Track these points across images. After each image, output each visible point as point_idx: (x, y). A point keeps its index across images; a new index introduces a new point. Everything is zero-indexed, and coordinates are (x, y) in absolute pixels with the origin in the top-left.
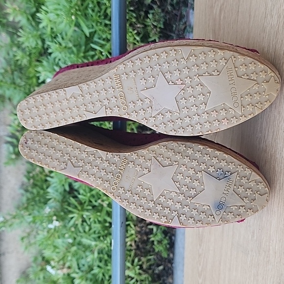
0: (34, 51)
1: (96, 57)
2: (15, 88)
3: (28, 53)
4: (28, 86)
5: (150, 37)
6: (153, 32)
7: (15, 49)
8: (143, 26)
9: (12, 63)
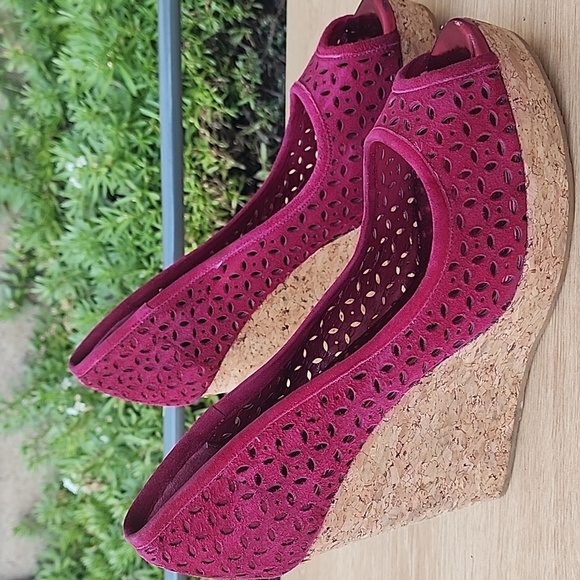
0: (48, 122)
1: (150, 130)
2: (16, 184)
3: (39, 126)
4: (38, 182)
5: (240, 99)
6: (245, 90)
7: (16, 118)
8: (228, 81)
9: (12, 142)
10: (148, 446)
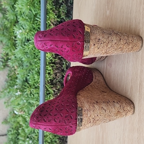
0: (13, 21)
1: (38, 24)
2: (4, 36)
3: (10, 22)
4: (9, 36)
5: (61, 16)
6: (62, 14)
7: (5, 20)
8: (58, 12)
9: (3, 26)
10: (36, 103)
